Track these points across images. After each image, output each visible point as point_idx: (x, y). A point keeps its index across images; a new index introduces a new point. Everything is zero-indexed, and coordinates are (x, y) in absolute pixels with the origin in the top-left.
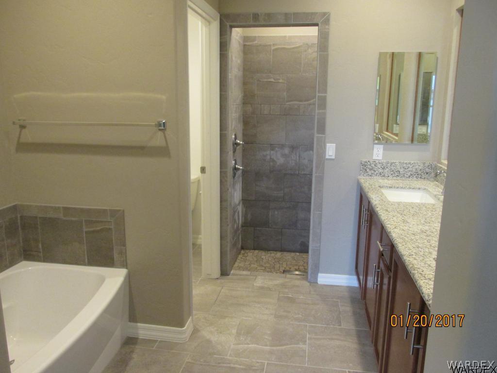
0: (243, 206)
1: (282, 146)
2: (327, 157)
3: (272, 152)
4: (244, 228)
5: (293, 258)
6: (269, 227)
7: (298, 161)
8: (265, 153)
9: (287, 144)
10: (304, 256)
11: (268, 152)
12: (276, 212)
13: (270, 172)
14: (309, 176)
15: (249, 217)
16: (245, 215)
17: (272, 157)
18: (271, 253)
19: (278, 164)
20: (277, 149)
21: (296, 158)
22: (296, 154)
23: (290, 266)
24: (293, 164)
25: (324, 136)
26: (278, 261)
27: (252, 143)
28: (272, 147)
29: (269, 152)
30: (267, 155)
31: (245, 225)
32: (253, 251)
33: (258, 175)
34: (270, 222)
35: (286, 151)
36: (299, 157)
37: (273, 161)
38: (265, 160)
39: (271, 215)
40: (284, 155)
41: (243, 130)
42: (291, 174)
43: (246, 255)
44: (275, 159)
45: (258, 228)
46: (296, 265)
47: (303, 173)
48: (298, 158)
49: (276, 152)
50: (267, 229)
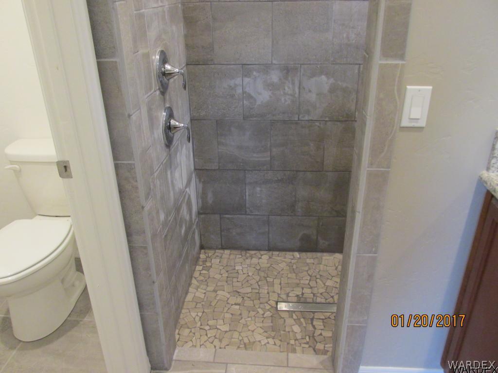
0: (197, 180)
1: (266, 68)
2: (405, 123)
3: (247, 80)
4: (202, 216)
5: (290, 265)
6: (246, 214)
7: (297, 95)
8: (232, 83)
9: (274, 62)
10: (308, 261)
11: (238, 81)
12: (258, 189)
13: (244, 119)
14: (317, 124)
15: (210, 198)
16: (203, 196)
17: (247, 90)
18: (251, 257)
19: (258, 103)
20: (255, 73)
21: (294, 90)
22: (293, 84)
23: (288, 290)
24: (289, 102)
25: (401, 62)
26: (265, 278)
27: (205, 64)
28: (246, 69)
29: (241, 79)
30: (236, 85)
31: (203, 211)
32: (221, 251)
33: (221, 125)
34: (247, 205)
35: (275, 77)
36: (299, 88)
37: (250, 97)
38: (233, 96)
39: (249, 195)
40: (270, 86)
41: (186, 36)
42: (284, 122)
43: (208, 264)
44: (253, 94)
45: (227, 216)
46: (298, 285)
47: (306, 118)
48: (297, 90)
49: (255, 79)
50: (243, 216)
